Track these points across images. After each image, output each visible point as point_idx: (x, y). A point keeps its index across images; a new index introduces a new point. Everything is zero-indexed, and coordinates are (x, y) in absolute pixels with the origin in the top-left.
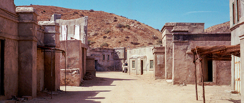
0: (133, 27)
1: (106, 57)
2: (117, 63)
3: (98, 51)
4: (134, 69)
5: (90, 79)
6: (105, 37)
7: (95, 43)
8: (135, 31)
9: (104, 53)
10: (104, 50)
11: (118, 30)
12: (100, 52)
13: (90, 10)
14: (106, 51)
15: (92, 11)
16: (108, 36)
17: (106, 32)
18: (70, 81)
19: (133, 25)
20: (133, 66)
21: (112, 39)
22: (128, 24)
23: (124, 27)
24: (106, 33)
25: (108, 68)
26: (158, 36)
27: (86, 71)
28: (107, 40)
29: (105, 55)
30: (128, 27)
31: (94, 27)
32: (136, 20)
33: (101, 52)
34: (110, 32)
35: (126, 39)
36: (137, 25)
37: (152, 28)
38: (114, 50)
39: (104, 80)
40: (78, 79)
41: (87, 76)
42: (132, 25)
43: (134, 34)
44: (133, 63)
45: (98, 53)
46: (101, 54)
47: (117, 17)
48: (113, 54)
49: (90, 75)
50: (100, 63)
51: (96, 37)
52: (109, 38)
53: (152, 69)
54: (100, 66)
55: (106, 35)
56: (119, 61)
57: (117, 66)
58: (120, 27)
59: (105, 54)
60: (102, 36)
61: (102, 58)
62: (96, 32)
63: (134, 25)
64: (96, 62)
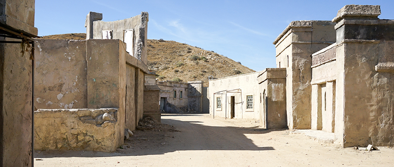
0: (210, 59)
1: (178, 94)
2: (192, 102)
3: (167, 85)
4: (220, 109)
5: (148, 129)
6: (177, 71)
7: (165, 78)
8: (213, 64)
9: (175, 88)
10: (176, 85)
11: (192, 63)
12: (170, 86)
13: (159, 40)
14: (178, 85)
15: (162, 41)
16: (180, 69)
17: (178, 65)
18: (91, 139)
19: (210, 57)
20: (218, 105)
21: (185, 73)
22: (204, 56)
23: (200, 59)
24: (178, 67)
25: (181, 108)
26: (239, 70)
27: (144, 112)
28: (179, 74)
29: (177, 92)
30: (204, 59)
31: (163, 59)
32: (213, 52)
33: (172, 87)
34: (183, 65)
35: (202, 73)
36: (215, 57)
37: (233, 61)
38: (189, 84)
39: (176, 131)
40: (110, 133)
41: (145, 122)
42: (208, 57)
43: (211, 67)
44: (218, 101)
45: (167, 89)
46: (171, 90)
47: (191, 48)
48: (187, 90)
49: (151, 119)
50: (171, 101)
51: (165, 71)
52: (182, 72)
53: (250, 109)
54: (170, 105)
55: (177, 69)
56: (195, 100)
57: (192, 105)
58: (196, 59)
59: (177, 89)
60: (174, 70)
61: (172, 95)
62: (166, 65)
63: (212, 57)
64: (164, 101)
